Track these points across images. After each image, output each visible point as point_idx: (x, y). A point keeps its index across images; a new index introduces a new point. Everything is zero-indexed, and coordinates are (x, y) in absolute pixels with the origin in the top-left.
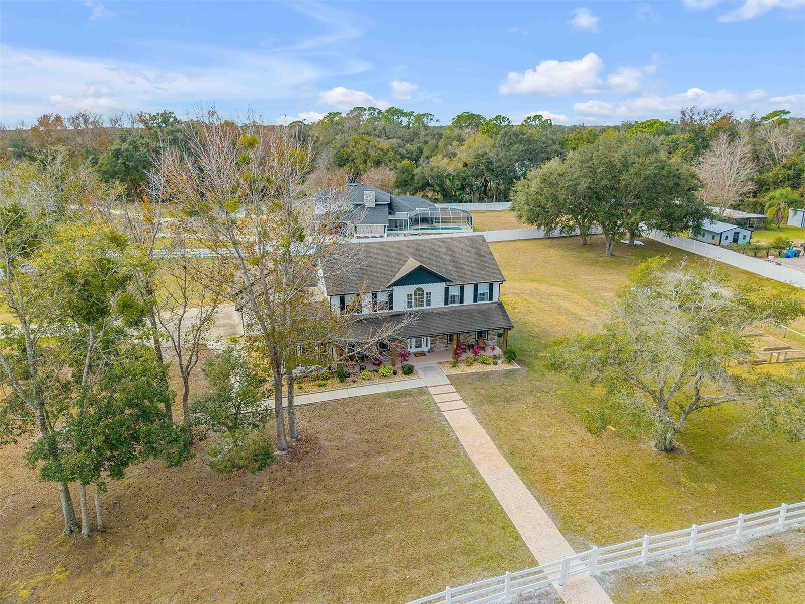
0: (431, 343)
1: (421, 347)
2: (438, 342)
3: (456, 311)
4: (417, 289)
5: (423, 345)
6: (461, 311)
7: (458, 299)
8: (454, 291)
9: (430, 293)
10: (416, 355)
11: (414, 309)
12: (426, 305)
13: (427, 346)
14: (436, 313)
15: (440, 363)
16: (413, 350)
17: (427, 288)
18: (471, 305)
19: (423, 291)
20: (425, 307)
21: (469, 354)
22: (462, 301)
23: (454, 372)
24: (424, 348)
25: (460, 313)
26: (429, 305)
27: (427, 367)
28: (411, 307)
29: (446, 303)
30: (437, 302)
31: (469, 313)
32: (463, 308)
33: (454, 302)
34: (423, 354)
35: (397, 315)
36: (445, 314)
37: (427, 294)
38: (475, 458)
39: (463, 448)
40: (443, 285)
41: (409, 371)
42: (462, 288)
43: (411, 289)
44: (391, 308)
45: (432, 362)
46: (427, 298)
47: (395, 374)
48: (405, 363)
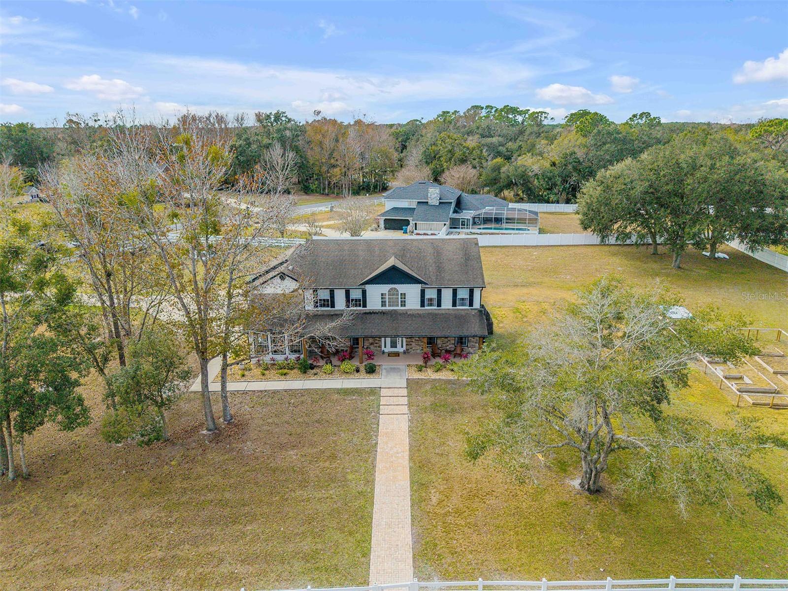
0: (407, 345)
1: (396, 347)
2: (413, 344)
3: (431, 314)
4: (391, 289)
5: (399, 345)
6: (436, 315)
7: (435, 302)
8: (431, 294)
9: (405, 294)
10: (390, 354)
11: (387, 308)
12: (401, 306)
13: (402, 347)
14: (410, 314)
15: (408, 366)
16: (388, 349)
17: (402, 288)
18: (449, 309)
19: (397, 291)
20: (400, 308)
21: (440, 361)
22: (439, 305)
23: (417, 376)
24: (399, 349)
25: (434, 316)
26: (405, 306)
27: (394, 368)
28: (385, 306)
29: (423, 305)
30: (413, 303)
31: (446, 317)
32: (440, 312)
33: (431, 305)
34: (397, 354)
35: (370, 313)
36: (419, 316)
37: (401, 294)
38: (379, 465)
39: (376, 455)
40: (418, 287)
41: (371, 370)
42: (439, 292)
43: (385, 288)
44: (365, 306)
45: (401, 363)
46: (401, 298)
47: (358, 371)
48: (371, 361)
